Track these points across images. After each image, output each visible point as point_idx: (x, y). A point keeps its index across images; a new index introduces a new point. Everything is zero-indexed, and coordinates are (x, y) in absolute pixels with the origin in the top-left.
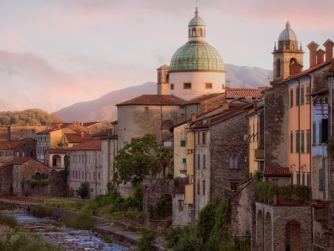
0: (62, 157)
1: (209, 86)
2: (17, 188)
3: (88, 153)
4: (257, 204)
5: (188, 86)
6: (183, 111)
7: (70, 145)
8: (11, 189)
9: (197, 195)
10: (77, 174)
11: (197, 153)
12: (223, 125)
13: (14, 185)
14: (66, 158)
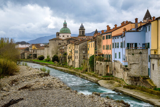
0: (35, 51)
1: (68, 36)
2: (26, 57)
3: (41, 50)
4: (96, 61)
5: (64, 36)
6: (63, 41)
7: (37, 49)
8: (24, 58)
9: (75, 59)
10: (39, 54)
11: (75, 50)
12: (82, 44)
13: (25, 57)
14: (36, 51)
